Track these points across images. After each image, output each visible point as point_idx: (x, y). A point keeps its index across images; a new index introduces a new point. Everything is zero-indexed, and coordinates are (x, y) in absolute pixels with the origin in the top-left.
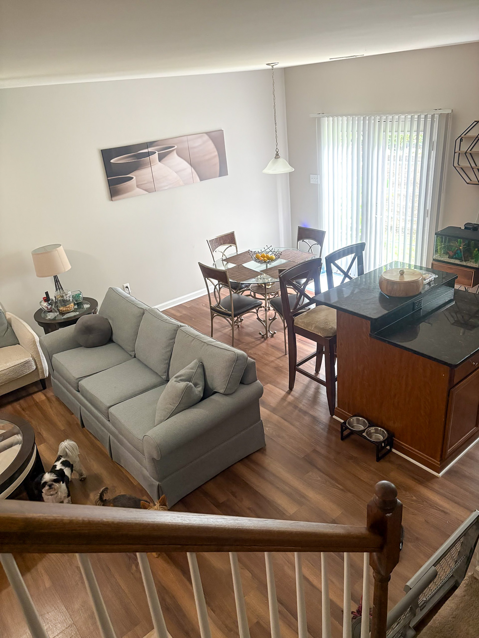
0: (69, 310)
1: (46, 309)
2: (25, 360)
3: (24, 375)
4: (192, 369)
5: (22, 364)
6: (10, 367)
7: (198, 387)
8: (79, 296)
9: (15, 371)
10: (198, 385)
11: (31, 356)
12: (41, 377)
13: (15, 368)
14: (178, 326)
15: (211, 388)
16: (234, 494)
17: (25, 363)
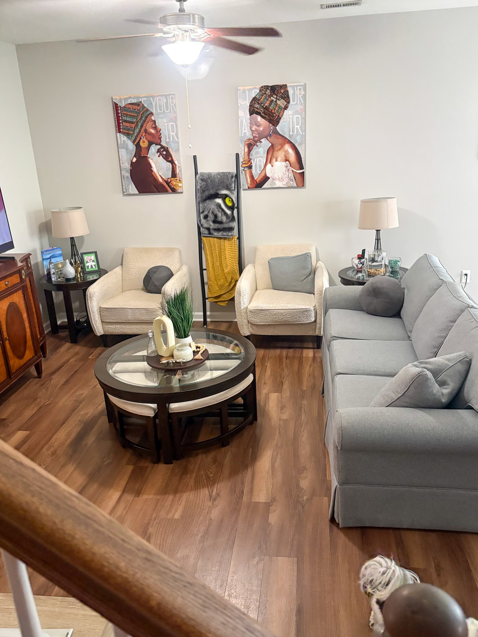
0: (377, 273)
1: (356, 267)
2: (306, 307)
3: (300, 323)
4: (449, 360)
5: (301, 310)
6: (290, 308)
7: (445, 388)
8: (397, 263)
9: (293, 315)
10: (447, 385)
11: (314, 305)
12: (317, 333)
13: (294, 311)
14: (469, 305)
15: (466, 398)
16: (439, 569)
17: (305, 311)
